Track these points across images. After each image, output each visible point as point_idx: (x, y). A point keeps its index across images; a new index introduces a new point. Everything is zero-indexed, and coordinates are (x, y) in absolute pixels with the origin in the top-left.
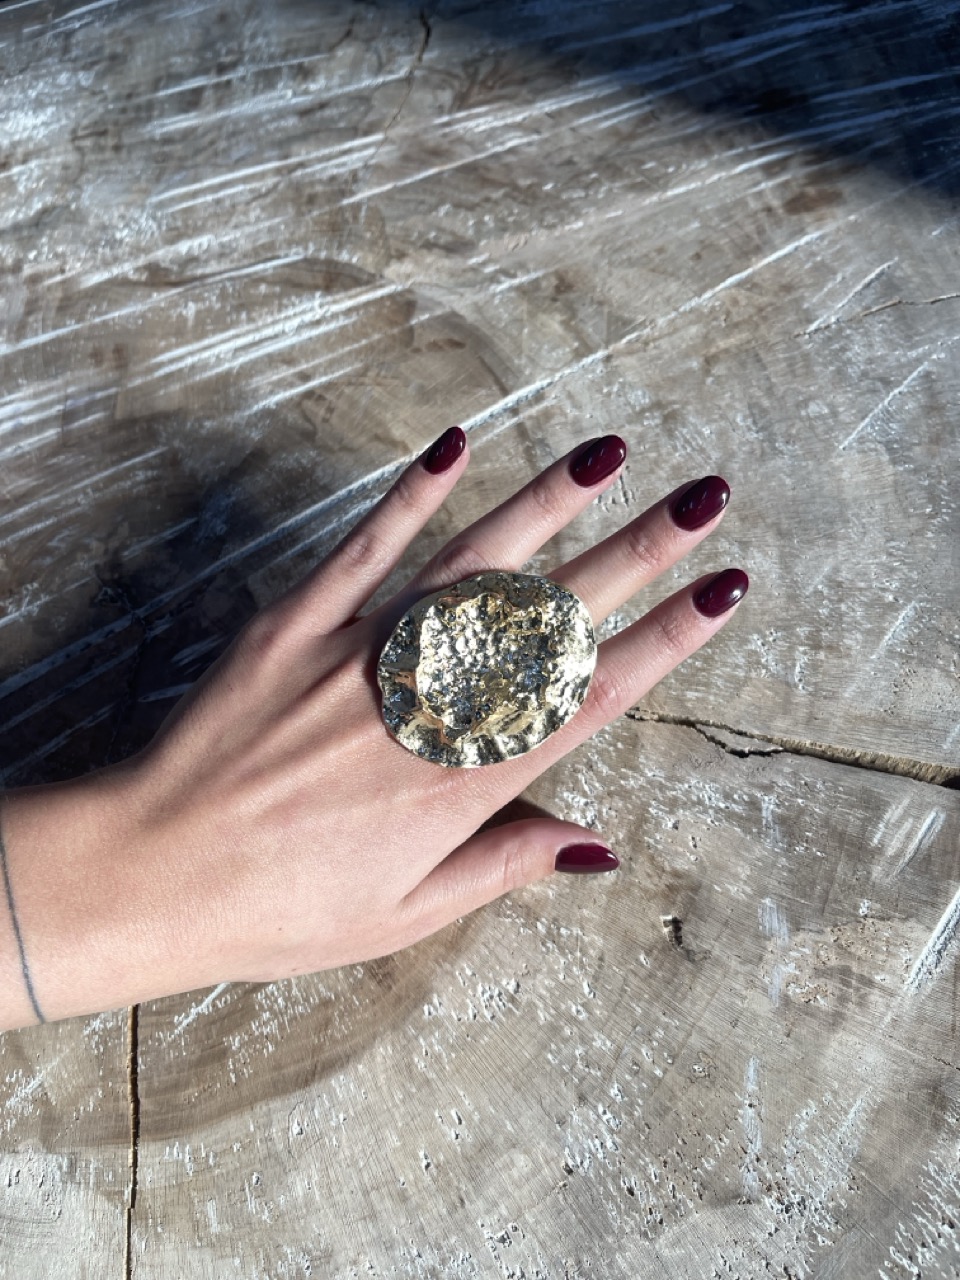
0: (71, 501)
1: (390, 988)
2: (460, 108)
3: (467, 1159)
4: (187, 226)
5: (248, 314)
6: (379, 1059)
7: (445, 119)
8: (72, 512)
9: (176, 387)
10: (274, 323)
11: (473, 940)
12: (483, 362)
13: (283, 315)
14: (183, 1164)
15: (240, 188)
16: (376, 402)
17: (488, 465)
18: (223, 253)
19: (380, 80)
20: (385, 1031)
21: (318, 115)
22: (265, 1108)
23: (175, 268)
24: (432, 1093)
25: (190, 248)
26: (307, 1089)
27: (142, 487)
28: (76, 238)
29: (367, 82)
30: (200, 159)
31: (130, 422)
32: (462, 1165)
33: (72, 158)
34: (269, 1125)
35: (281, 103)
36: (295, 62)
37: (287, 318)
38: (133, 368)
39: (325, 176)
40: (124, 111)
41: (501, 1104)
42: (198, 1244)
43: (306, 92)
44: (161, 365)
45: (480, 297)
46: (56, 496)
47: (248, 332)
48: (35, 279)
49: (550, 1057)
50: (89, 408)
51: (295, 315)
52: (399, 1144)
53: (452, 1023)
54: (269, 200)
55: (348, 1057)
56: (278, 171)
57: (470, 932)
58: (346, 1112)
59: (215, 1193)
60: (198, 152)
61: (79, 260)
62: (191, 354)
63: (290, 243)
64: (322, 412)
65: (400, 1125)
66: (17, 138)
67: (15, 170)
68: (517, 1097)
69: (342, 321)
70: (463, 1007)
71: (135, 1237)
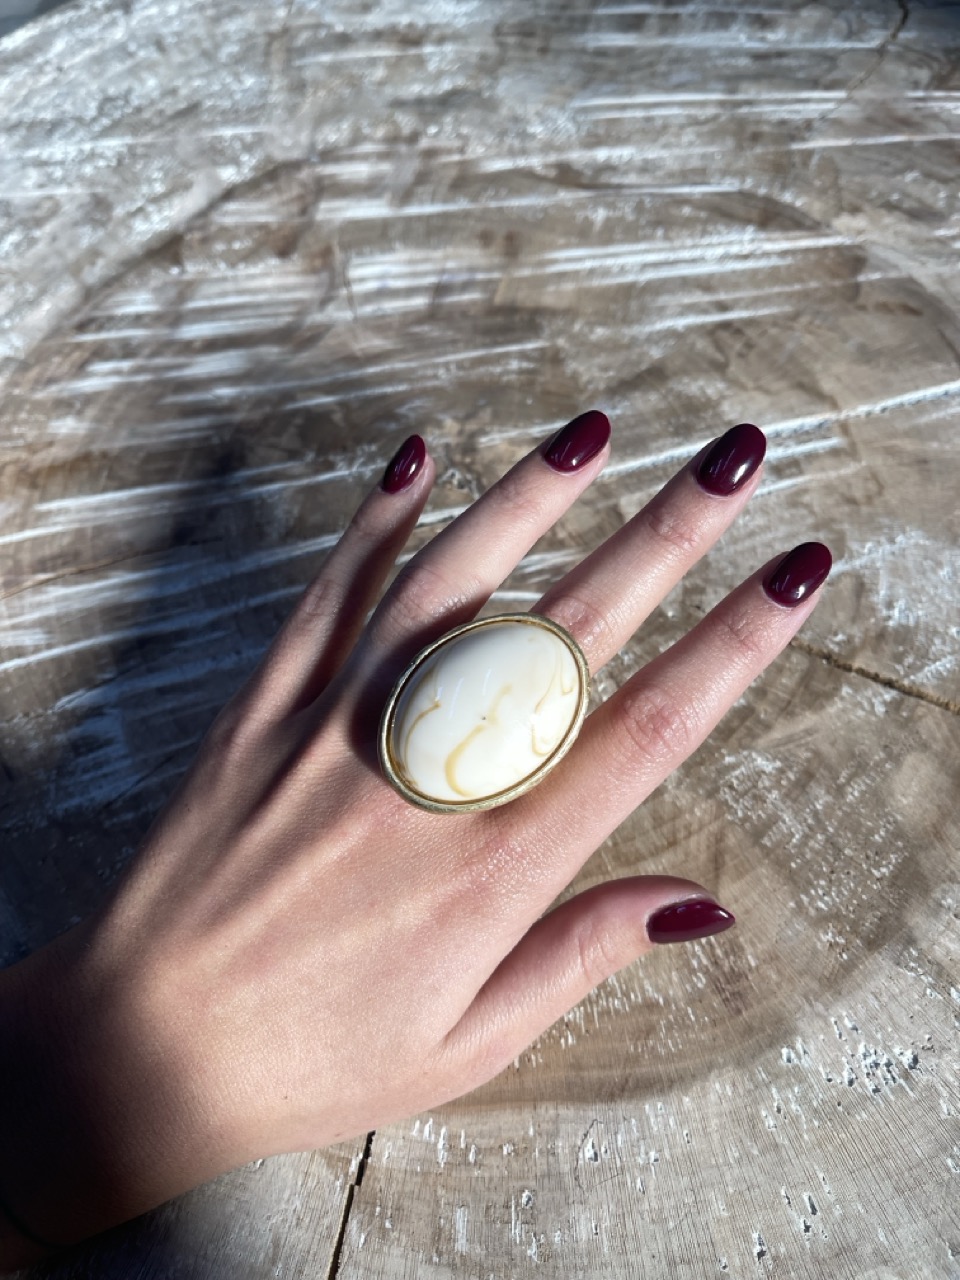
0: (430, 372)
1: (739, 1012)
2: (938, 88)
3: (816, 1260)
4: (608, 135)
5: (666, 231)
6: (713, 1097)
7: (920, 94)
8: (430, 384)
9: (569, 287)
10: (694, 247)
11: (859, 986)
12: (943, 336)
13: (706, 240)
14: (435, 1150)
15: (675, 111)
16: (807, 350)
17: (935, 445)
18: (646, 168)
19: (848, 45)
20: (725, 1064)
21: (775, 62)
22: (552, 1112)
23: (589, 172)
24: (781, 1163)
25: (609, 158)
26: (613, 1105)
27: (513, 377)
28: (484, 124)
29: (832, 44)
30: (634, 76)
31: (510, 309)
32: (810, 1266)
33: (492, 50)
34: (554, 1135)
35: (733, 44)
36: (754, 11)
37: (710, 245)
38: (522, 258)
39: (775, 117)
40: (556, 19)
41: (874, 1204)
42: (436, 1259)
43: (763, 40)
44: (554, 262)
45: (946, 270)
46: (413, 364)
47: (660, 250)
48: (430, 153)
49: (949, 1162)
50: (466, 286)
51: (720, 244)
52: (725, 1214)
53: (819, 1081)
54: (705, 128)
55: (671, 1083)
56: (722, 104)
57: (856, 973)
58: (660, 1151)
59: (469, 1199)
60: (633, 69)
61: (485, 145)
62: (594, 257)
63: (725, 173)
64: (738, 346)
65: (731, 1191)
66: (435, 20)
67: (428, 49)
68: (898, 1201)
69: (774, 261)
70: (836, 1065)
71: (353, 1225)
